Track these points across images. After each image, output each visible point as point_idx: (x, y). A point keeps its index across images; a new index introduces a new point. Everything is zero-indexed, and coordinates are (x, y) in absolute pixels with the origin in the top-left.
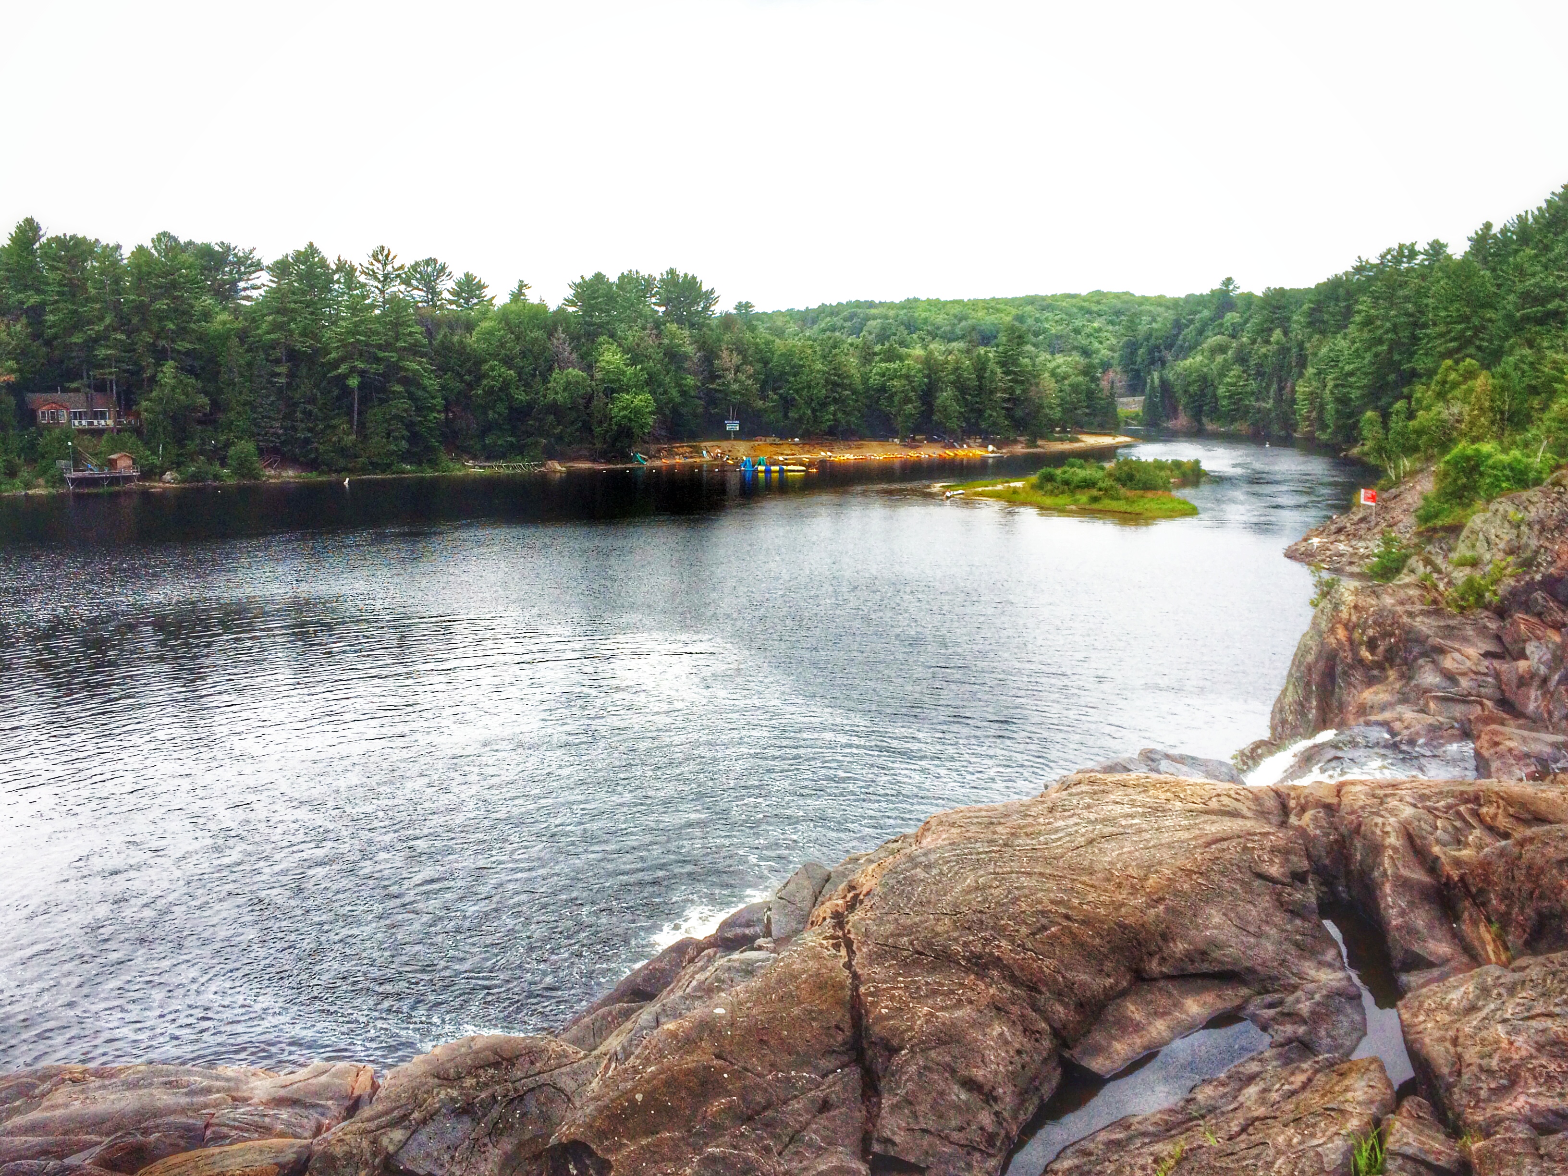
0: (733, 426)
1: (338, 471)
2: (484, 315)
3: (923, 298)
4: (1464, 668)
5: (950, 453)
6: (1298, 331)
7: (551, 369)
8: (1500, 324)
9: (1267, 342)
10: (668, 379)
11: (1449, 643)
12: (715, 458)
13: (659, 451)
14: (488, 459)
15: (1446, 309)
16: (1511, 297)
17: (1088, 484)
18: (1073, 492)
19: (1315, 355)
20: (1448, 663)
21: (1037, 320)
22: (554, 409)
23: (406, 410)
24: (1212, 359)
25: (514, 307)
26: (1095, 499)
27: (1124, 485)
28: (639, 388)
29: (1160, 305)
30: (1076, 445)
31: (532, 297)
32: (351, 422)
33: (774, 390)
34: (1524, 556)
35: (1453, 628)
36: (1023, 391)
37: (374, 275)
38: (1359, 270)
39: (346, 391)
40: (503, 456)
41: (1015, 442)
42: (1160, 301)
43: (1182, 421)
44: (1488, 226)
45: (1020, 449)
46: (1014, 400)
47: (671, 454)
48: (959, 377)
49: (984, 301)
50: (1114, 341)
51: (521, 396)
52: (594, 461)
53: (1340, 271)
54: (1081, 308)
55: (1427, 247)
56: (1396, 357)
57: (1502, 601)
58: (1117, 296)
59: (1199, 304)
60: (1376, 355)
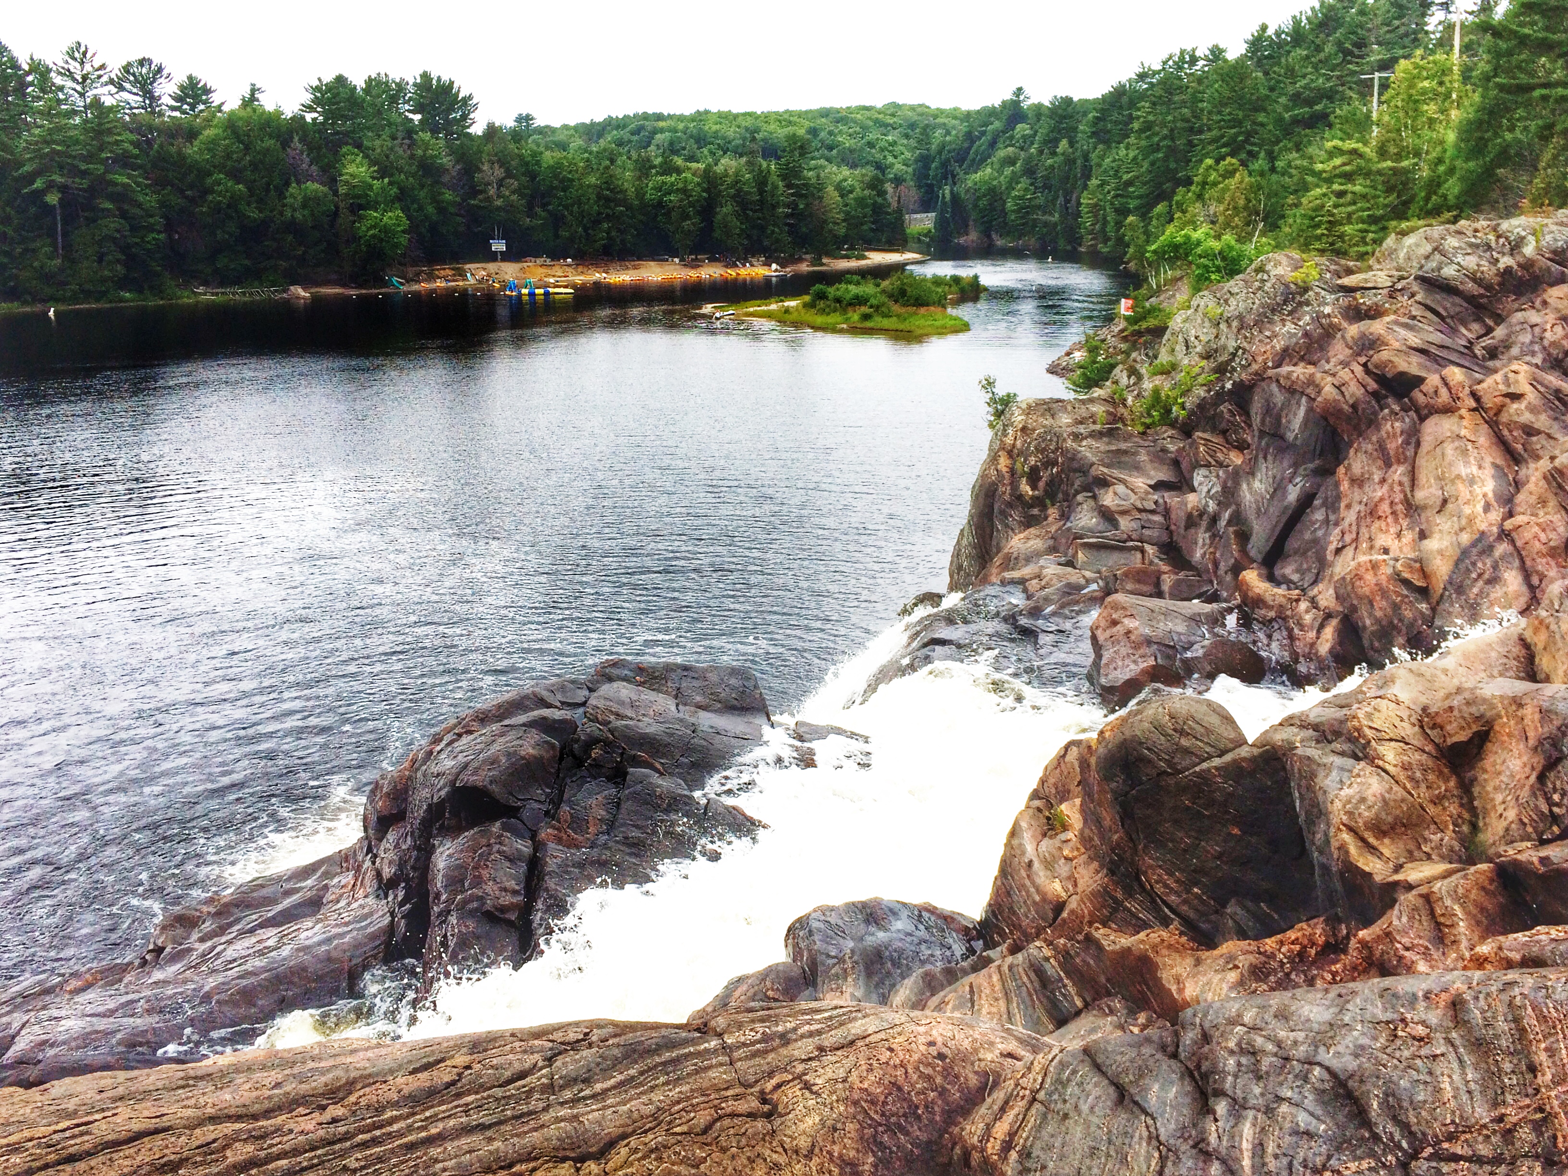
0: (499, 246)
1: (44, 301)
2: (208, 121)
3: (714, 110)
4: (1126, 504)
5: (732, 273)
6: (1084, 143)
7: (287, 184)
8: (1271, 127)
9: (1054, 154)
10: (422, 194)
11: (1116, 473)
12: (480, 281)
13: (418, 274)
14: (222, 284)
15: (1219, 113)
16: (1283, 100)
17: (859, 301)
18: (844, 311)
19: (1099, 165)
20: (1108, 499)
21: (831, 133)
22: (292, 227)
23: (118, 231)
24: (1000, 172)
25: (243, 114)
26: (866, 317)
27: (896, 301)
28: (390, 203)
29: (955, 118)
30: (863, 263)
31: (268, 103)
32: (54, 245)
33: (544, 206)
34: (1220, 359)
35: (1125, 452)
36: (807, 205)
37: (70, 75)
38: (1142, 76)
39: (48, 210)
40: (237, 281)
41: (800, 260)
42: (954, 114)
43: (972, 237)
44: (1264, 28)
45: (804, 267)
46: (796, 214)
47: (432, 277)
48: (739, 191)
49: (776, 113)
50: (908, 155)
51: (253, 214)
52: (344, 285)
53: (1124, 80)
54: (876, 122)
55: (1207, 52)
56: (1173, 165)
57: (1189, 416)
58: (913, 108)
59: (990, 115)
60: (1152, 164)
